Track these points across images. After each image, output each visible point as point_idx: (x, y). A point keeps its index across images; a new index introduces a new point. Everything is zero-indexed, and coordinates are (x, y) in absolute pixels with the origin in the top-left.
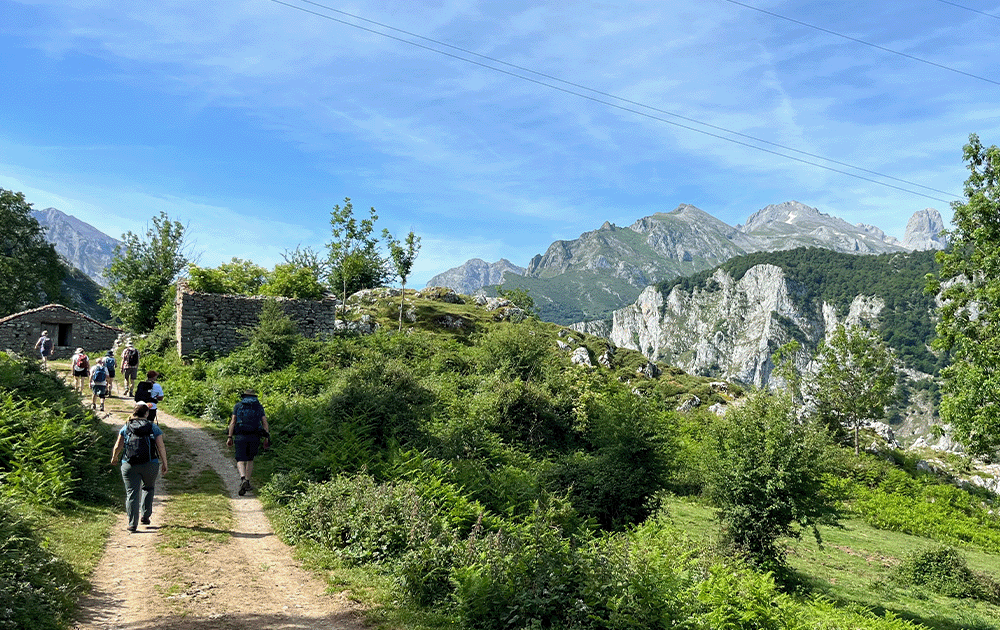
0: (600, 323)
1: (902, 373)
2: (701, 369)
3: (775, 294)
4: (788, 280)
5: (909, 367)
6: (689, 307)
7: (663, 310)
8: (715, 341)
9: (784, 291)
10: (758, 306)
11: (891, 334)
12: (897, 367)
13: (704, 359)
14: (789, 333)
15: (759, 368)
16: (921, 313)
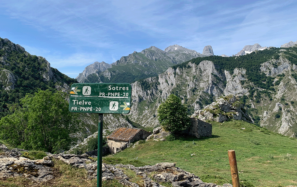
0: (155, 77)
1: (257, 89)
2: (191, 89)
3: (211, 68)
4: (215, 64)
5: (258, 87)
6: (183, 73)
7: (175, 74)
8: (195, 82)
9: (214, 67)
10: (205, 72)
11: (251, 78)
12: (255, 87)
13: (192, 86)
14: (217, 79)
15: (209, 88)
16: (257, 72)
